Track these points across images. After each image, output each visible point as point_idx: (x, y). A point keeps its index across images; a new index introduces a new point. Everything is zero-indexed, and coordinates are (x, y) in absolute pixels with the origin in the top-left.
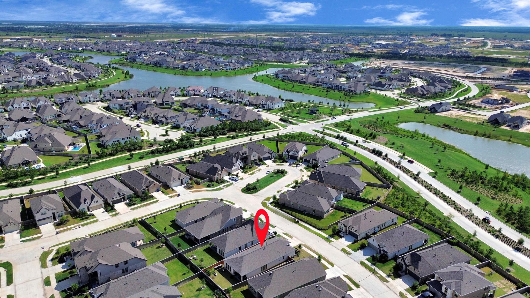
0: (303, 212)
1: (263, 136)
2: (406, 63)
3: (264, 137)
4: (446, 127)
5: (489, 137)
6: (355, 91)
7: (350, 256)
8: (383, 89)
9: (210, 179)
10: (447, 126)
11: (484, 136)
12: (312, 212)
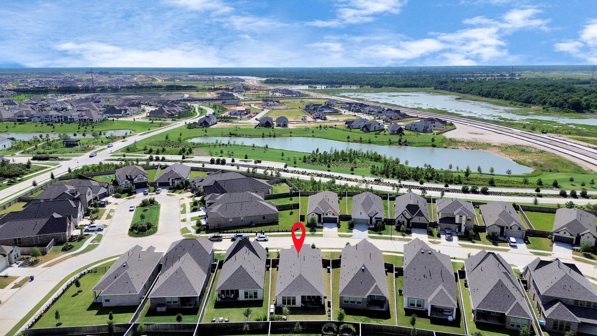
0: (250, 225)
1: (50, 176)
2: (101, 95)
3: (52, 177)
4: (233, 136)
5: (275, 137)
6: (91, 120)
7: (353, 237)
8: (120, 115)
9: (55, 241)
10: (233, 134)
11: (270, 136)
12: (261, 221)
